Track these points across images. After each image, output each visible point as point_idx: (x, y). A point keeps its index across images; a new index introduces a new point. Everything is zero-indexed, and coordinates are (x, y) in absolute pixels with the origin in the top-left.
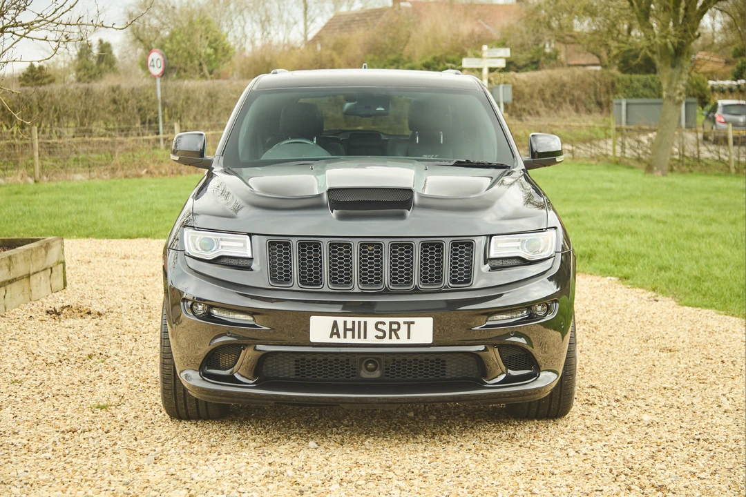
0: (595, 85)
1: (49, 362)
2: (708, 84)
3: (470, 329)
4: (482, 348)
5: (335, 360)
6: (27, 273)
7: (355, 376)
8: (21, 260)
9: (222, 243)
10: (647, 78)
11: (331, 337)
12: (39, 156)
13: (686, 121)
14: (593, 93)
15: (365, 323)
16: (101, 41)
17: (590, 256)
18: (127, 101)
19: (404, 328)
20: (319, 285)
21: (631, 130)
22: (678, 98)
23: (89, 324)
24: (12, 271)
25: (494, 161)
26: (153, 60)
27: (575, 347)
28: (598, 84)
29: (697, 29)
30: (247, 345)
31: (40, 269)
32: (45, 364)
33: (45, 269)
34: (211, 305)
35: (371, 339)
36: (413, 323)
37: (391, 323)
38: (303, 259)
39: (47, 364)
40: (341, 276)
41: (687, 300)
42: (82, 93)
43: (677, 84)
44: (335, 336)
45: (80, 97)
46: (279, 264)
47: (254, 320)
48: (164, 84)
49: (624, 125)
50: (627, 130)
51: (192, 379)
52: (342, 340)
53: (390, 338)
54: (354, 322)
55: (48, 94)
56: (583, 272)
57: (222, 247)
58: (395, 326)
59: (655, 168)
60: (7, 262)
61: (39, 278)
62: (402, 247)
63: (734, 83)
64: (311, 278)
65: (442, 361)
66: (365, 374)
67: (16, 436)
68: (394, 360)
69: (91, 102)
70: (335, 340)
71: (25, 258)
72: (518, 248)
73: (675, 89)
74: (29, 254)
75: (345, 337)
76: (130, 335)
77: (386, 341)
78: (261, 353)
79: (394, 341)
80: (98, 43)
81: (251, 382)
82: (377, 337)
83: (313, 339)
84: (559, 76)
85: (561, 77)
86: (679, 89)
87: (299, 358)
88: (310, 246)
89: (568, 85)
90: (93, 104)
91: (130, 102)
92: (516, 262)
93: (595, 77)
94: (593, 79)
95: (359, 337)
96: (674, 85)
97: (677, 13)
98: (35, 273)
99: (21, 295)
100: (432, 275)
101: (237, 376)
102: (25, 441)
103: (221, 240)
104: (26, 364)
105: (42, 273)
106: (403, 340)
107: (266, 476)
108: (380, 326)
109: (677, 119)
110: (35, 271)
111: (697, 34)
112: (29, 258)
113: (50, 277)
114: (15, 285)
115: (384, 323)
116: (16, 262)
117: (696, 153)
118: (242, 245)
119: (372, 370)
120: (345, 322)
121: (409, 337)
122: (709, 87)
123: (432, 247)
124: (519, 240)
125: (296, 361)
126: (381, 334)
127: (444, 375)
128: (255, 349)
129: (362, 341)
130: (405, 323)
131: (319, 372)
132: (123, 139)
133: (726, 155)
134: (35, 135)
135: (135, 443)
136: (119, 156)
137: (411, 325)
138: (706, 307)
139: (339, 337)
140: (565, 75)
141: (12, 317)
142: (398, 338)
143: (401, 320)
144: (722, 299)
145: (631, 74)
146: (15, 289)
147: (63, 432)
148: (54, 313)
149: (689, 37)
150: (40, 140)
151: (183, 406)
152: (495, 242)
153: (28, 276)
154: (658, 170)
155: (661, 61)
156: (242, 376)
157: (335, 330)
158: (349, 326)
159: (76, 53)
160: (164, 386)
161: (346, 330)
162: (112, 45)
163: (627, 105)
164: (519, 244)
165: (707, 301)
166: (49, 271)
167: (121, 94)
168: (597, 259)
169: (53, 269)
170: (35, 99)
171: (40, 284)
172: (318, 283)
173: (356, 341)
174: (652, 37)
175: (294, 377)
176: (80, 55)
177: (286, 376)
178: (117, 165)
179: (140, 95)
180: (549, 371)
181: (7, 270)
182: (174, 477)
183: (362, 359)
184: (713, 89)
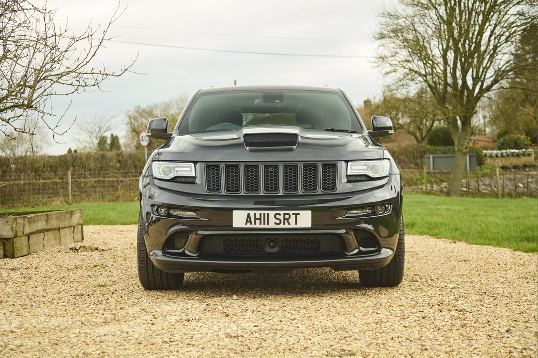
0: (413, 153)
1: (69, 268)
2: (482, 152)
3: (335, 218)
4: (344, 231)
5: (249, 240)
6: (58, 227)
7: (262, 251)
8: (55, 218)
9: (177, 169)
10: (445, 149)
11: (246, 224)
12: (72, 189)
13: (470, 167)
14: (412, 157)
15: (268, 214)
16: (112, 135)
17: (413, 225)
18: (126, 162)
19: (293, 217)
20: (238, 191)
21: (436, 173)
22: (464, 150)
23: (96, 254)
24: (49, 224)
25: (350, 129)
26: (142, 137)
27: (404, 237)
28: (415, 152)
29: (475, 108)
30: (192, 231)
31: (67, 226)
32: (66, 269)
33: (70, 227)
34: (170, 207)
35: (272, 225)
36: (299, 214)
37: (285, 214)
38: (228, 176)
39: (68, 270)
40: (252, 185)
41: (474, 241)
42: (99, 157)
43: (464, 142)
44: (249, 223)
45: (98, 160)
46: (212, 179)
47: (197, 215)
48: (149, 151)
49: (432, 170)
50: (434, 173)
51: (157, 256)
52: (253, 226)
53: (284, 224)
54: (260, 214)
55: (78, 158)
56: (409, 234)
57: (177, 171)
58: (287, 217)
59: (452, 194)
60: (45, 217)
61: (66, 231)
62: (291, 168)
63: (499, 152)
64: (233, 187)
65: (318, 240)
66: (268, 250)
67: (45, 298)
68: (287, 239)
69: (105, 162)
70: (249, 226)
71: (57, 217)
72: (365, 170)
73: (463, 145)
74: (60, 215)
75: (255, 224)
76: (122, 258)
77: (281, 226)
78: (201, 236)
79: (287, 226)
80: (111, 136)
81: (195, 255)
82: (276, 223)
83: (235, 225)
84: (391, 147)
85: (392, 148)
86: (465, 145)
87: (225, 239)
88: (232, 168)
89: (397, 153)
90: (106, 163)
91: (128, 162)
92: (364, 178)
93: (413, 148)
94: (412, 149)
95: (264, 224)
96: (462, 143)
97: (462, 98)
98: (63, 228)
99: (54, 240)
100: (310, 185)
101: (187, 252)
102: (50, 300)
103: (176, 167)
104: (54, 270)
105: (68, 229)
106: (293, 225)
107: (205, 310)
108: (277, 216)
109: (464, 163)
110: (63, 226)
111: (475, 111)
112: (60, 217)
113: (73, 232)
114: (50, 233)
115: (280, 215)
116: (51, 219)
117: (477, 186)
118: (189, 169)
119: (272, 247)
120: (255, 214)
121: (296, 224)
122: (483, 154)
123: (310, 167)
124: (366, 165)
125: (224, 241)
126: (278, 222)
127: (319, 250)
128: (197, 234)
129: (266, 226)
130: (293, 214)
131: (239, 249)
132: (123, 179)
133: (496, 187)
134: (70, 176)
135: (121, 299)
136: (121, 190)
137: (298, 216)
138: (487, 245)
139: (251, 224)
140: (395, 146)
141: (48, 251)
142: (289, 224)
143: (291, 212)
144: (497, 240)
145: (435, 146)
146: (50, 235)
147: (75, 295)
148: (74, 250)
149: (471, 112)
150: (73, 180)
151: (152, 279)
152: (351, 165)
153: (59, 229)
154: (453, 195)
155: (453, 128)
156: (190, 252)
157: (248, 220)
158: (258, 216)
159: (97, 142)
160: (140, 265)
161: (255, 219)
162: (119, 137)
163: (433, 158)
164: (366, 167)
165: (487, 242)
166: (73, 228)
167: (123, 157)
168: (417, 226)
169: (75, 227)
170: (70, 161)
171: (66, 234)
172: (238, 190)
173: (262, 226)
174: (447, 113)
175: (222, 253)
176: (99, 144)
177: (218, 251)
178: (119, 194)
179: (135, 158)
180: (387, 248)
181: (45, 223)
182: (145, 311)
183: (267, 239)
184: (485, 155)
